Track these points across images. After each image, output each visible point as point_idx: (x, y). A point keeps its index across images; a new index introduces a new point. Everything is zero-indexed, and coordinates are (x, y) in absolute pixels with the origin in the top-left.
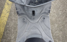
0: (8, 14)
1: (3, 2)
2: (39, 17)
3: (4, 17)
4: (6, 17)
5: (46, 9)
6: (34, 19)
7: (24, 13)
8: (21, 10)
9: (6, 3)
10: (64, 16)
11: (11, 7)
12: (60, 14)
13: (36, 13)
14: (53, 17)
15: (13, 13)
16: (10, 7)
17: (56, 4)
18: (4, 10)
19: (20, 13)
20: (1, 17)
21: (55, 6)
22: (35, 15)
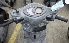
0: (15, 38)
1: (13, 29)
2: (38, 40)
3: (12, 41)
4: (13, 40)
5: (43, 35)
6: (35, 41)
7: (29, 37)
8: (27, 35)
9: (15, 30)
10: (59, 41)
11: (19, 33)
12: (56, 39)
13: (37, 37)
14: (50, 41)
15: (19, 37)
16: (17, 33)
17: (52, 31)
18: (12, 35)
19: (26, 37)
20: (10, 40)
21: (51, 33)
22: (36, 38)
